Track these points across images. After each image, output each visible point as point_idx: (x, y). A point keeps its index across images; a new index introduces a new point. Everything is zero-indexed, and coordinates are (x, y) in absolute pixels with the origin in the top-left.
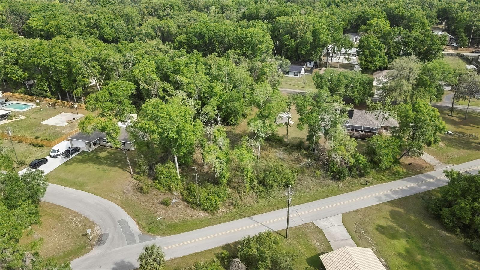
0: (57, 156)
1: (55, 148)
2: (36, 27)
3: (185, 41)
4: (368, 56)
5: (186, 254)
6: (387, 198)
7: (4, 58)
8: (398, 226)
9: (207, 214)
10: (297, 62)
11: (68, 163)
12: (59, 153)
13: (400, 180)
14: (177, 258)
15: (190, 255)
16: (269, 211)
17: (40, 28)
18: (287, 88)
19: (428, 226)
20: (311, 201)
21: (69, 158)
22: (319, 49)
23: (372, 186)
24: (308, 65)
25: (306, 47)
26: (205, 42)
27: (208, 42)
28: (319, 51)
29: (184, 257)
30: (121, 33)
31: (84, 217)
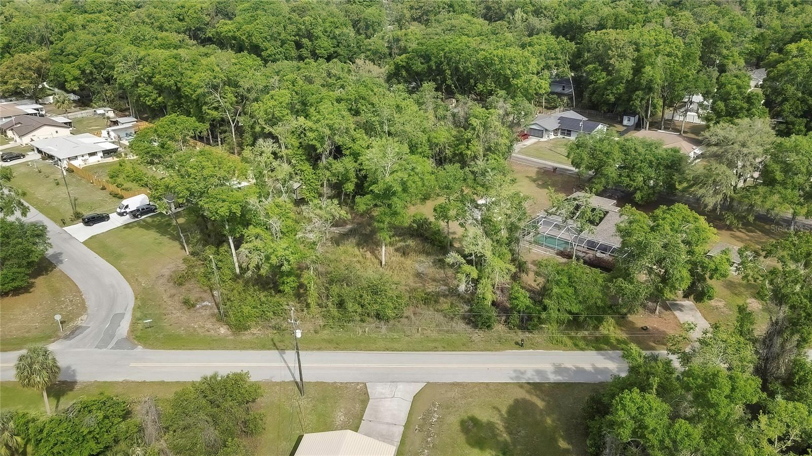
0: (125, 214)
1: (125, 202)
2: (224, 33)
3: (404, 64)
4: (723, 114)
5: (147, 381)
6: (536, 377)
7: (136, 74)
8: (506, 428)
9: (229, 333)
10: (608, 115)
11: (130, 225)
12: (128, 210)
13: (594, 352)
14: (132, 382)
15: (152, 382)
16: (319, 349)
17: (230, 34)
18: (545, 160)
19: (563, 444)
20: (398, 351)
21: (137, 219)
22: (637, 93)
23: (531, 350)
24: (625, 122)
25: (618, 89)
26: (430, 68)
27: (434, 68)
28: (638, 97)
29: (144, 382)
30: (345, 46)
31: (83, 300)
